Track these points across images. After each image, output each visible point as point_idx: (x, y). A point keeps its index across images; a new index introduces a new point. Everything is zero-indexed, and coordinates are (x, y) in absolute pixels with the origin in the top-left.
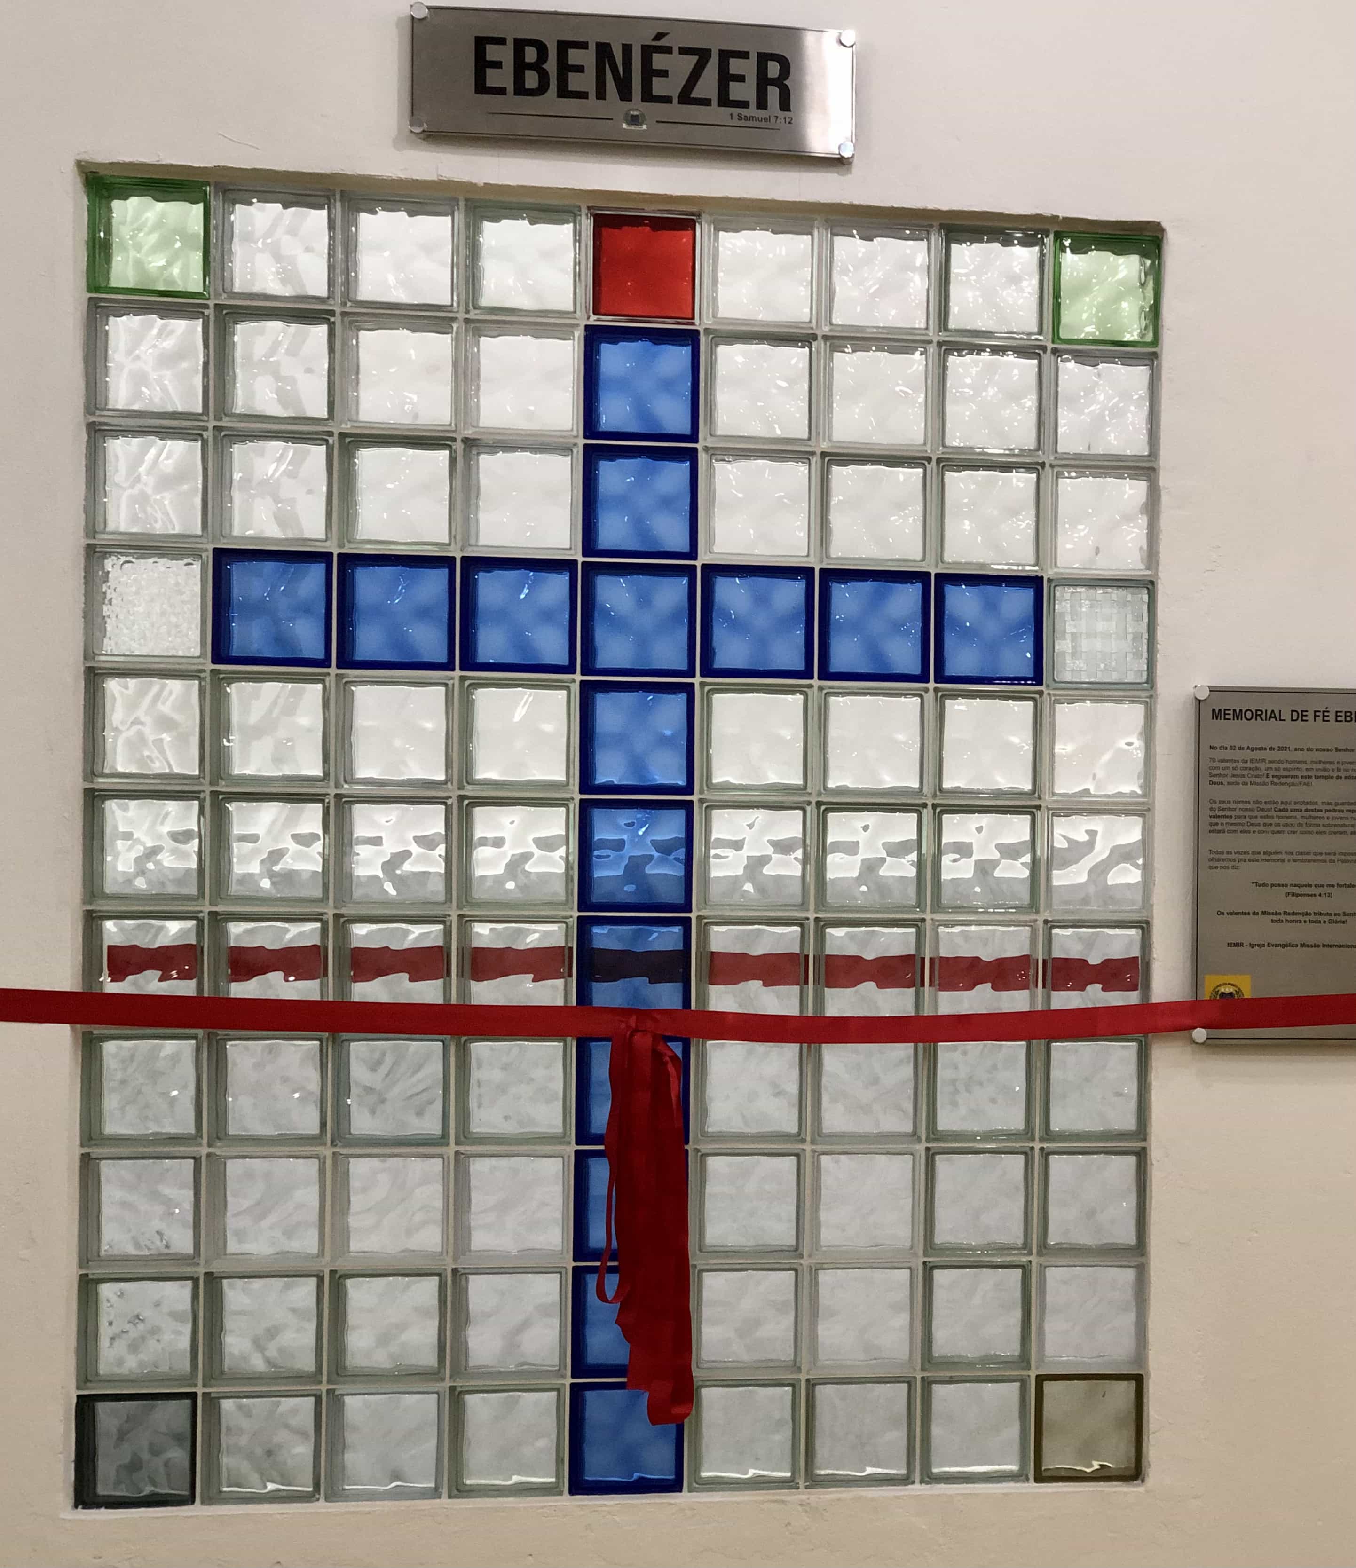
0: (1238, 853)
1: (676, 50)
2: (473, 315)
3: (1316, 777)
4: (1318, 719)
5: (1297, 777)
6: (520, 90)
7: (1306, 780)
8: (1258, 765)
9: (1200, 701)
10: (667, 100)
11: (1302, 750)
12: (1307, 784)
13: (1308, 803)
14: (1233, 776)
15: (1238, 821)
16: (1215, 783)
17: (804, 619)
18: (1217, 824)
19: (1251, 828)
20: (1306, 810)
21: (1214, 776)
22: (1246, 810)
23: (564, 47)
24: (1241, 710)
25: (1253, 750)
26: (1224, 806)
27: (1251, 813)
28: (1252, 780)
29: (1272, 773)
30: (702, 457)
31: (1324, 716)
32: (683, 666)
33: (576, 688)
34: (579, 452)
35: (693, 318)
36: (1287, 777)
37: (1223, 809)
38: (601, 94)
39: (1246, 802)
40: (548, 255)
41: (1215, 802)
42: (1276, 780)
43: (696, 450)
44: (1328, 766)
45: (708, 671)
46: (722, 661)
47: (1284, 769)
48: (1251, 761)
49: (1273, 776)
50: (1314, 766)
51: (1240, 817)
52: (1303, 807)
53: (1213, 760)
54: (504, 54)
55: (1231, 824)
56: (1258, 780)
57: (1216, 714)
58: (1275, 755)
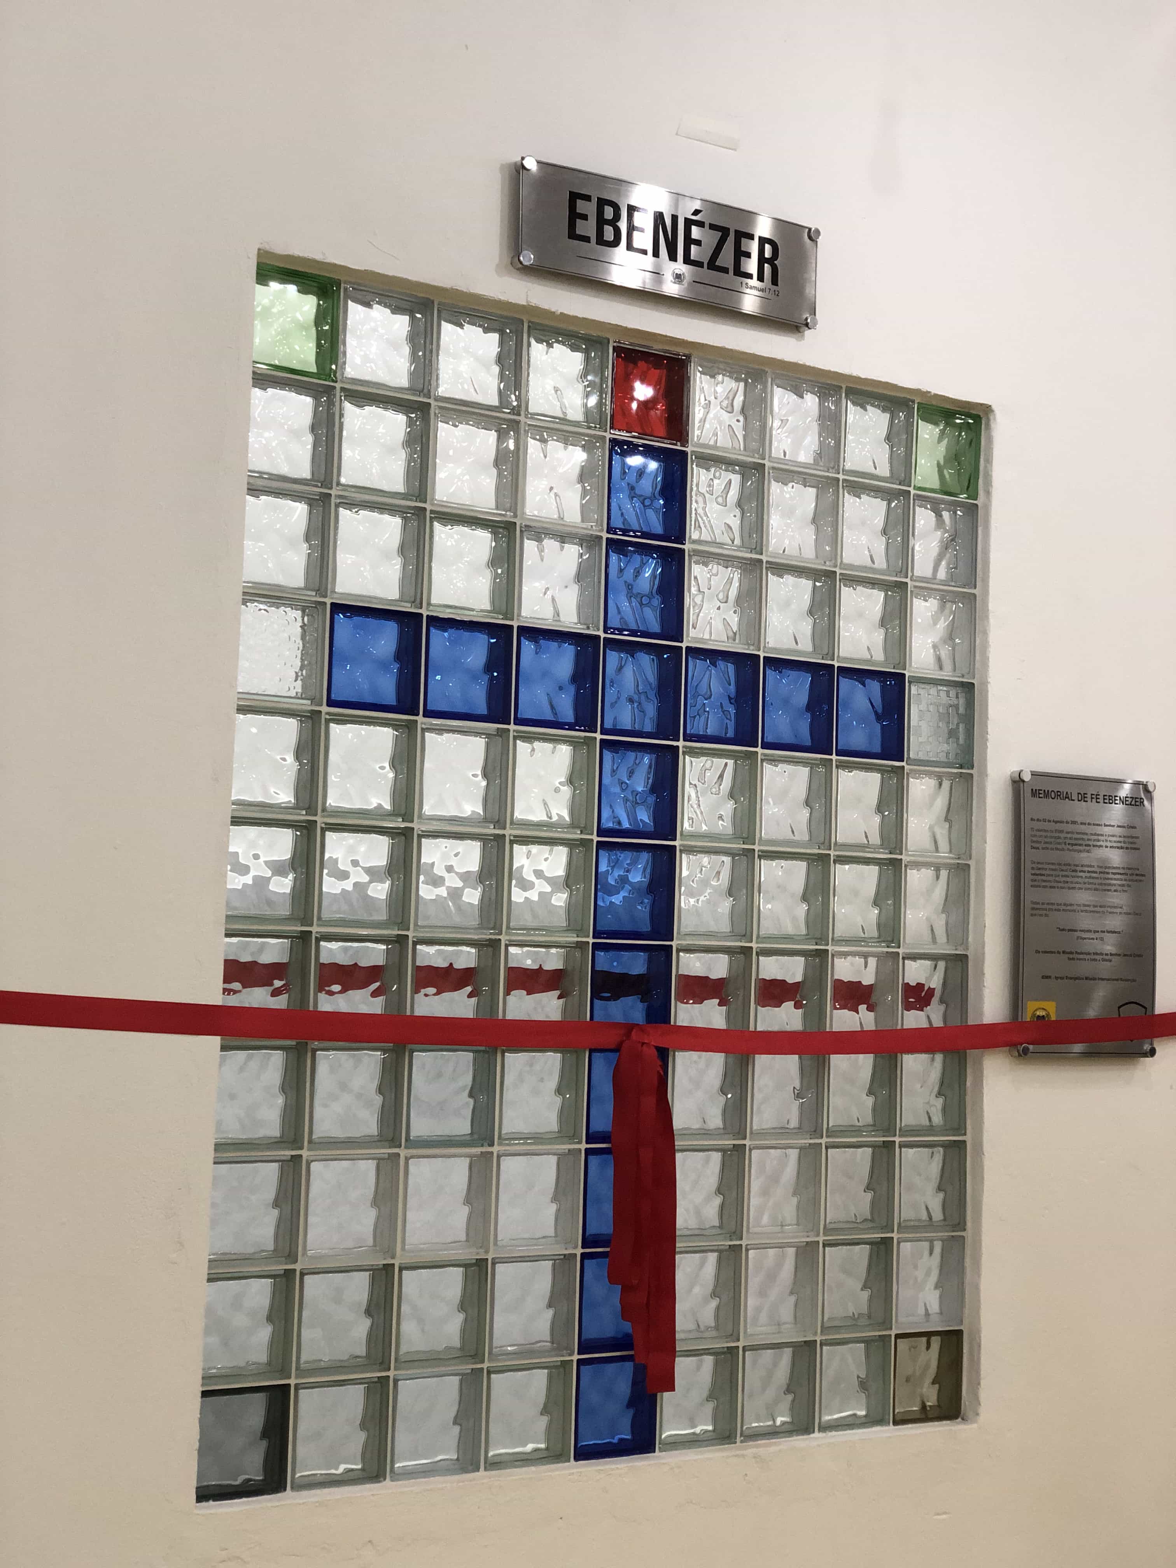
0: (1048, 904)
1: (706, 225)
3: (1094, 846)
4: (1094, 800)
5: (1082, 845)
7: (1088, 848)
8: (1059, 835)
9: (1025, 782)
10: (700, 264)
11: (1085, 824)
12: (1087, 851)
13: (1088, 866)
14: (1046, 843)
15: (1048, 878)
18: (1035, 880)
19: (1055, 885)
21: (1034, 842)
22: (1053, 870)
24: (1049, 791)
25: (1056, 822)
26: (1040, 866)
27: (1055, 873)
28: (1056, 846)
29: (1067, 841)
33: (596, 747)
34: (602, 545)
35: (685, 441)
36: (1076, 845)
37: (1039, 869)
38: (655, 253)
41: (1034, 863)
42: (1070, 847)
44: (1099, 837)
47: (1074, 839)
48: (1055, 831)
49: (1069, 844)
50: (1093, 837)
51: (1049, 875)
52: (1086, 869)
53: (1032, 829)
55: (1044, 881)
56: (1059, 846)
57: (1035, 793)
58: (1071, 827)
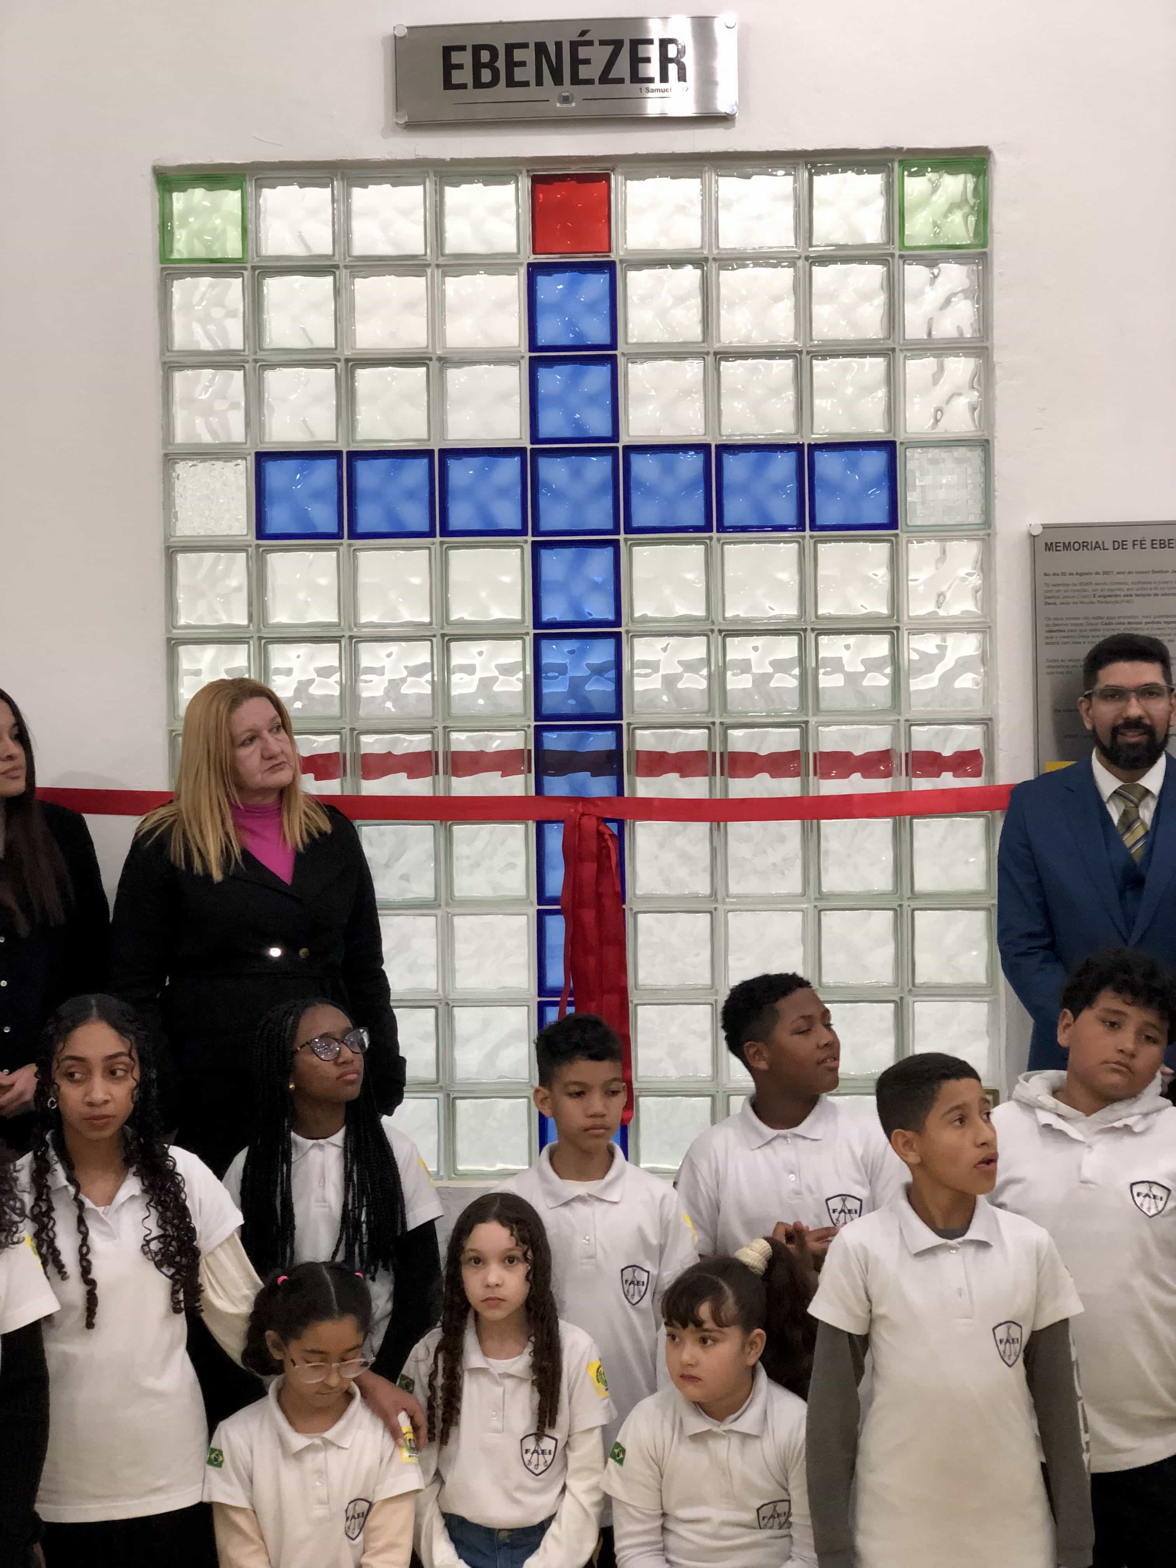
0: (1071, 660)
1: (596, 43)
2: (441, 260)
3: (1137, 595)
4: (1137, 547)
5: (1120, 596)
6: (478, 84)
7: (1128, 598)
8: (1085, 587)
9: (1034, 536)
10: (590, 82)
11: (1124, 573)
12: (1128, 602)
13: (1130, 617)
14: (1065, 597)
15: (1070, 634)
16: (1049, 604)
17: (702, 485)
18: (1052, 638)
19: (1082, 640)
20: (1129, 623)
21: (1049, 598)
22: (1077, 625)
23: (510, 48)
24: (1069, 543)
25: (1081, 575)
26: (1057, 622)
27: (1081, 628)
28: (1082, 599)
29: (1098, 593)
30: (621, 361)
31: (1141, 544)
32: (610, 526)
33: (528, 548)
34: (525, 364)
35: (610, 251)
36: (1110, 596)
37: (1057, 625)
38: (539, 82)
39: (1076, 619)
40: (496, 211)
41: (1049, 619)
42: (1102, 599)
43: (616, 355)
44: (1145, 586)
45: (629, 530)
46: (638, 521)
47: (1109, 590)
48: (1080, 584)
49: (1099, 596)
50: (1135, 587)
51: (1072, 631)
52: (1126, 621)
53: (1047, 584)
54: (464, 58)
55: (1064, 637)
56: (1086, 600)
57: (1049, 547)
58: (1101, 578)
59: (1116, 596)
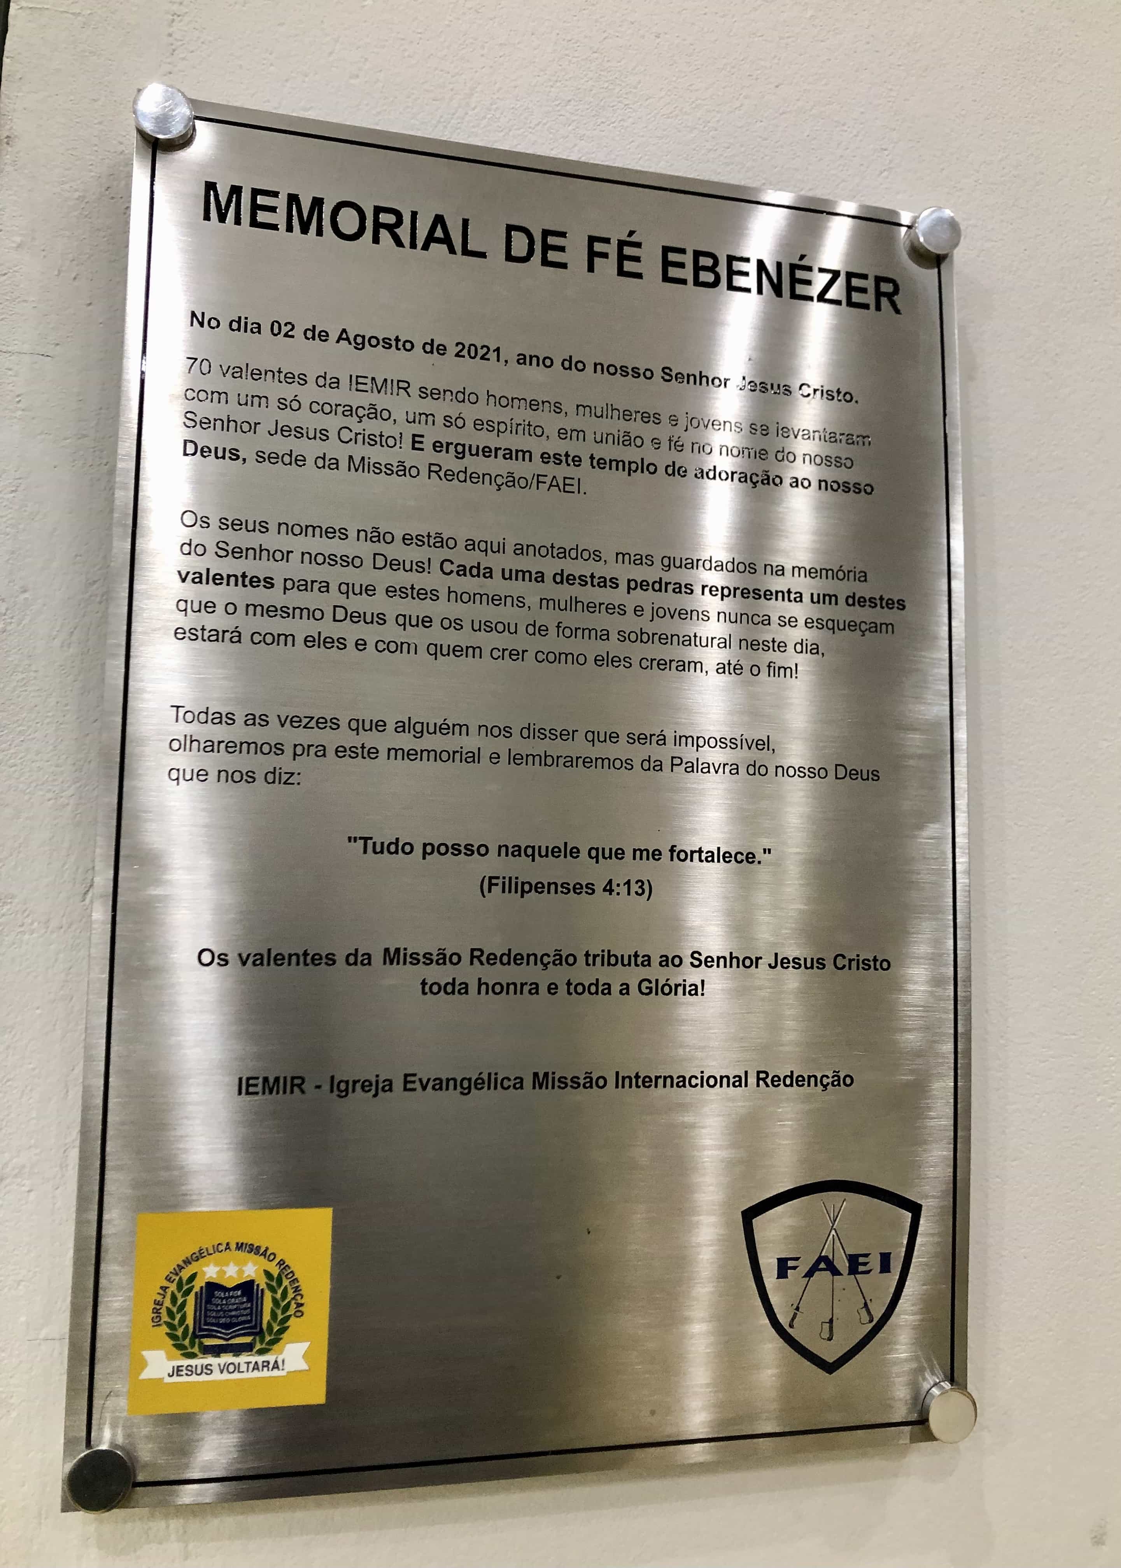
0: (294, 721)
3: (600, 463)
4: (607, 267)
5: (526, 454)
7: (562, 471)
8: (382, 401)
11: (547, 362)
12: (565, 486)
13: (564, 553)
14: (284, 431)
16: (205, 452)
18: (208, 607)
19: (351, 632)
21: (207, 424)
24: (317, 203)
25: (361, 343)
26: (239, 537)
27: (350, 575)
28: (359, 451)
29: (431, 434)
31: (623, 258)
36: (486, 452)
37: (236, 552)
39: (329, 533)
41: (206, 522)
42: (448, 461)
47: (478, 424)
48: (357, 381)
49: (437, 446)
50: (591, 425)
51: (305, 586)
52: (550, 566)
53: (200, 366)
55: (269, 611)
56: (377, 454)
58: (448, 371)
59: (509, 455)
